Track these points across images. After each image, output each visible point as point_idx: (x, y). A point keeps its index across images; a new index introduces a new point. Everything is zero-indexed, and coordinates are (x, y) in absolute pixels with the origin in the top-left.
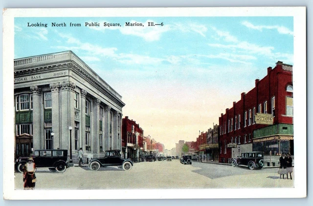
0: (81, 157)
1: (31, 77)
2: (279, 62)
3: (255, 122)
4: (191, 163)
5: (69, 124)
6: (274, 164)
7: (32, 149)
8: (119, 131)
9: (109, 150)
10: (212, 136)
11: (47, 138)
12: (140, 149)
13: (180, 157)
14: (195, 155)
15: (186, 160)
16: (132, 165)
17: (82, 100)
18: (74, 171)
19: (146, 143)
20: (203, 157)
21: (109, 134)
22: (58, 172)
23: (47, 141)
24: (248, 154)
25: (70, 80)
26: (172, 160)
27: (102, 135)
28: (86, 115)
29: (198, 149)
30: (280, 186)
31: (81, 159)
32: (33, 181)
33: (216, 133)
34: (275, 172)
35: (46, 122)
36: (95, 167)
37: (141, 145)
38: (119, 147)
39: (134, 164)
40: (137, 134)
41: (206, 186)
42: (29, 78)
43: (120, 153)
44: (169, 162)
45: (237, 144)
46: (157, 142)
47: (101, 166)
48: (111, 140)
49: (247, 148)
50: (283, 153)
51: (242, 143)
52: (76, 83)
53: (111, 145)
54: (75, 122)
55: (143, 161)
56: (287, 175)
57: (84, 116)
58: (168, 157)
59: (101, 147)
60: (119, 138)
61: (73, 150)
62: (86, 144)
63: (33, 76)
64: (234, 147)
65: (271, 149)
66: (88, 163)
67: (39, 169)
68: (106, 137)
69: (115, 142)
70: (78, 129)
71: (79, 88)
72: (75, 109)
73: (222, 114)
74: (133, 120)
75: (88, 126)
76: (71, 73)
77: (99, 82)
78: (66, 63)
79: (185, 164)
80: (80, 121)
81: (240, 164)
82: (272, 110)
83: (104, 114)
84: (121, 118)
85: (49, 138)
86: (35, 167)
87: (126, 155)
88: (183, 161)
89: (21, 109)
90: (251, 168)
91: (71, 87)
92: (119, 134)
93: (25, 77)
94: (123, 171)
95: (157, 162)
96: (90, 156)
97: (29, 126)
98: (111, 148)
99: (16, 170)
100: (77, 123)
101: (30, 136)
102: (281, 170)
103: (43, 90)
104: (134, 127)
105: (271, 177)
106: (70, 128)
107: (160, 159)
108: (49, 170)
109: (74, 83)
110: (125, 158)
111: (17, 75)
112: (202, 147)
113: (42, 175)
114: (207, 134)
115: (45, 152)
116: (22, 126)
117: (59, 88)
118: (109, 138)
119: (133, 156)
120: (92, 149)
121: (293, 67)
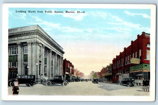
0: (42, 79)
1: (17, 38)
2: (143, 32)
3: (131, 62)
4: (97, 83)
5: (36, 62)
6: (140, 84)
7: (17, 74)
8: (61, 66)
9: (56, 75)
10: (109, 69)
11: (25, 69)
12: (72, 75)
13: (92, 79)
14: (100, 79)
15: (95, 81)
16: (68, 83)
17: (43, 50)
18: (38, 86)
19: (75, 72)
20: (104, 80)
21: (56, 67)
22: (30, 87)
23: (25, 70)
24: (127, 78)
25: (37, 40)
26: (88, 81)
27: (52, 68)
28: (45, 58)
29: (101, 76)
30: (143, 95)
31: (42, 80)
32: (18, 91)
33: (111, 68)
34: (140, 88)
35: (24, 61)
36: (49, 84)
37: (73, 73)
38: (61, 74)
39: (69, 83)
40: (71, 68)
41: (105, 94)
42: (16, 39)
43: (62, 77)
44: (87, 82)
45: (122, 74)
46: (81, 72)
47: (52, 84)
48: (57, 70)
49: (127, 76)
50: (145, 79)
51: (124, 73)
52: (40, 41)
53: (57, 73)
54: (39, 61)
55: (73, 81)
56: (147, 90)
57: (44, 58)
58: (86, 80)
59: (52, 74)
60: (61, 70)
61: (38, 75)
62: (45, 72)
63: (18, 38)
64: (120, 75)
65: (138, 76)
66: (45, 82)
67: (21, 85)
68: (55, 69)
69: (59, 72)
70: (41, 65)
71: (41, 44)
72: (39, 54)
73: (114, 58)
74: (69, 61)
75: (46, 63)
76: (38, 36)
77: (51, 41)
78: (35, 31)
79: (95, 83)
80: (42, 61)
81: (123, 84)
82: (139, 56)
83: (54, 58)
84: (62, 59)
85: (26, 69)
86: (19, 83)
87: (65, 78)
88: (94, 82)
89: (12, 54)
90: (128, 86)
91: (37, 43)
92: (61, 68)
93: (14, 38)
94: (63, 86)
95: (80, 82)
96: (46, 78)
97: (16, 63)
98: (57, 75)
99: (9, 85)
100: (40, 62)
101: (16, 68)
102: (143, 87)
103: (23, 45)
104: (69, 64)
105: (138, 91)
106: (37, 64)
107: (82, 80)
108: (26, 85)
109: (39, 41)
110: (64, 80)
111: (10, 37)
112: (103, 75)
113: (22, 88)
114: (106, 68)
115: (24, 76)
116: (12, 63)
117: (32, 44)
118: (56, 70)
119: (68, 79)
120: (47, 75)
121: (150, 35)
